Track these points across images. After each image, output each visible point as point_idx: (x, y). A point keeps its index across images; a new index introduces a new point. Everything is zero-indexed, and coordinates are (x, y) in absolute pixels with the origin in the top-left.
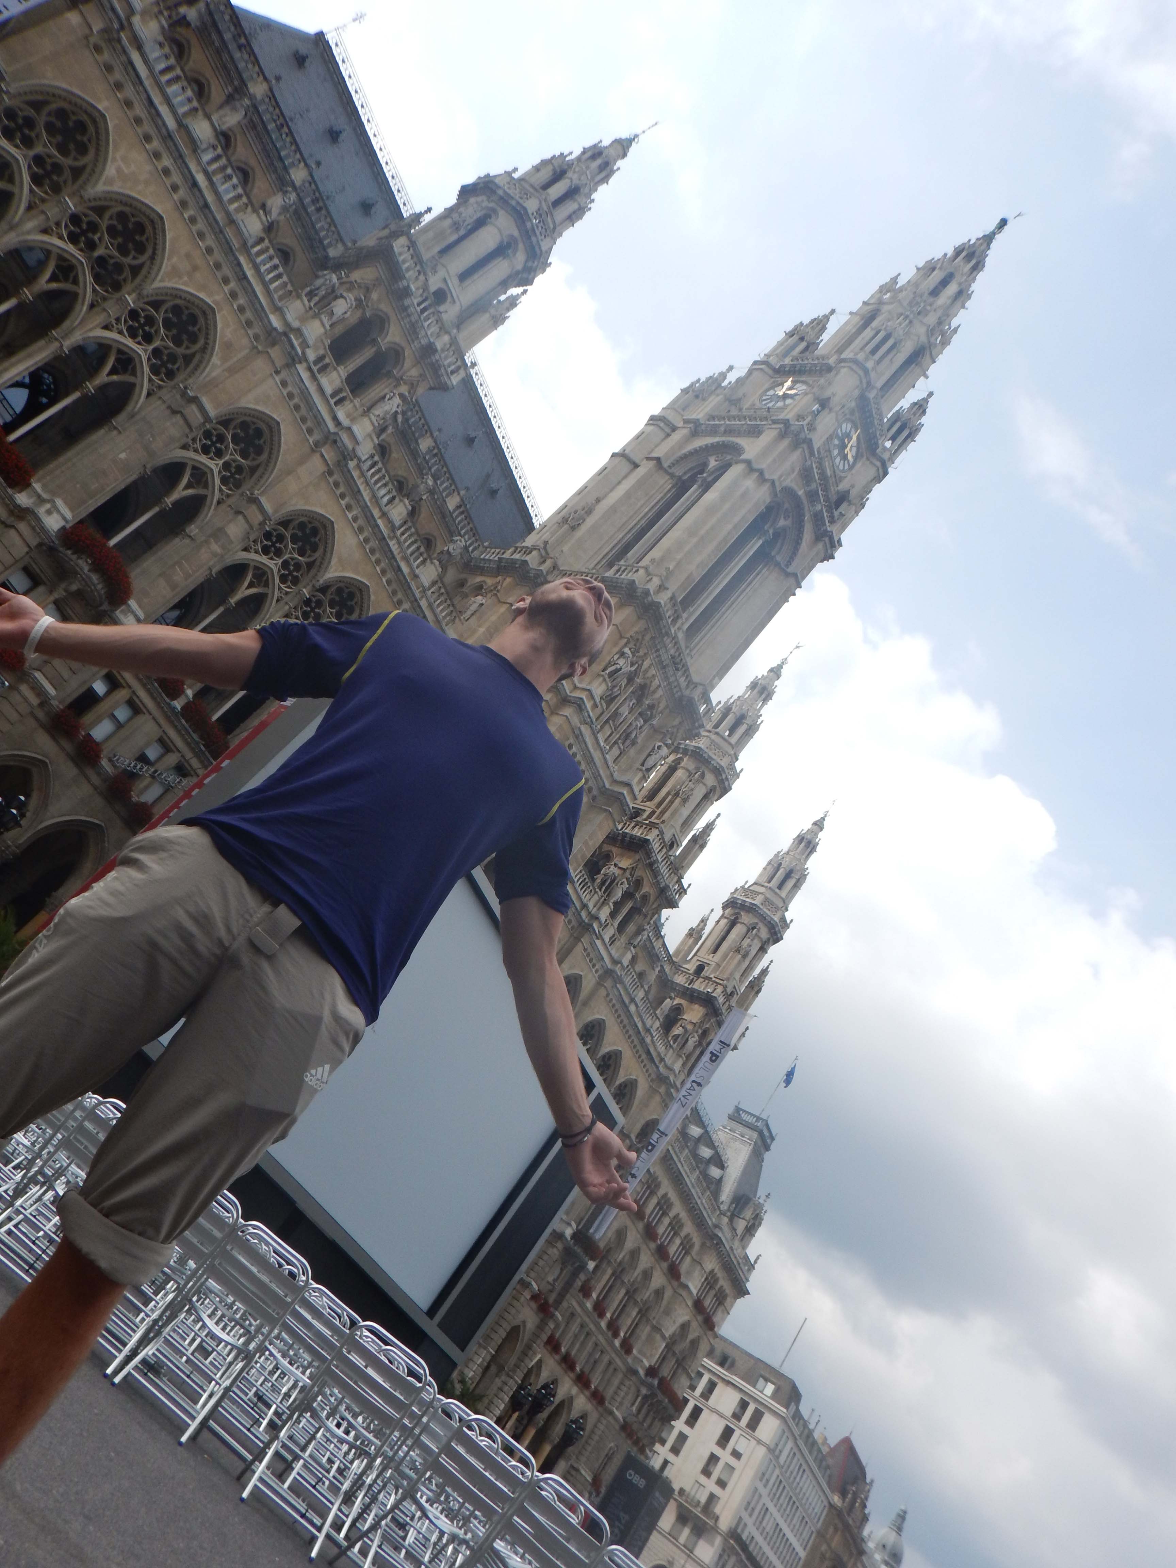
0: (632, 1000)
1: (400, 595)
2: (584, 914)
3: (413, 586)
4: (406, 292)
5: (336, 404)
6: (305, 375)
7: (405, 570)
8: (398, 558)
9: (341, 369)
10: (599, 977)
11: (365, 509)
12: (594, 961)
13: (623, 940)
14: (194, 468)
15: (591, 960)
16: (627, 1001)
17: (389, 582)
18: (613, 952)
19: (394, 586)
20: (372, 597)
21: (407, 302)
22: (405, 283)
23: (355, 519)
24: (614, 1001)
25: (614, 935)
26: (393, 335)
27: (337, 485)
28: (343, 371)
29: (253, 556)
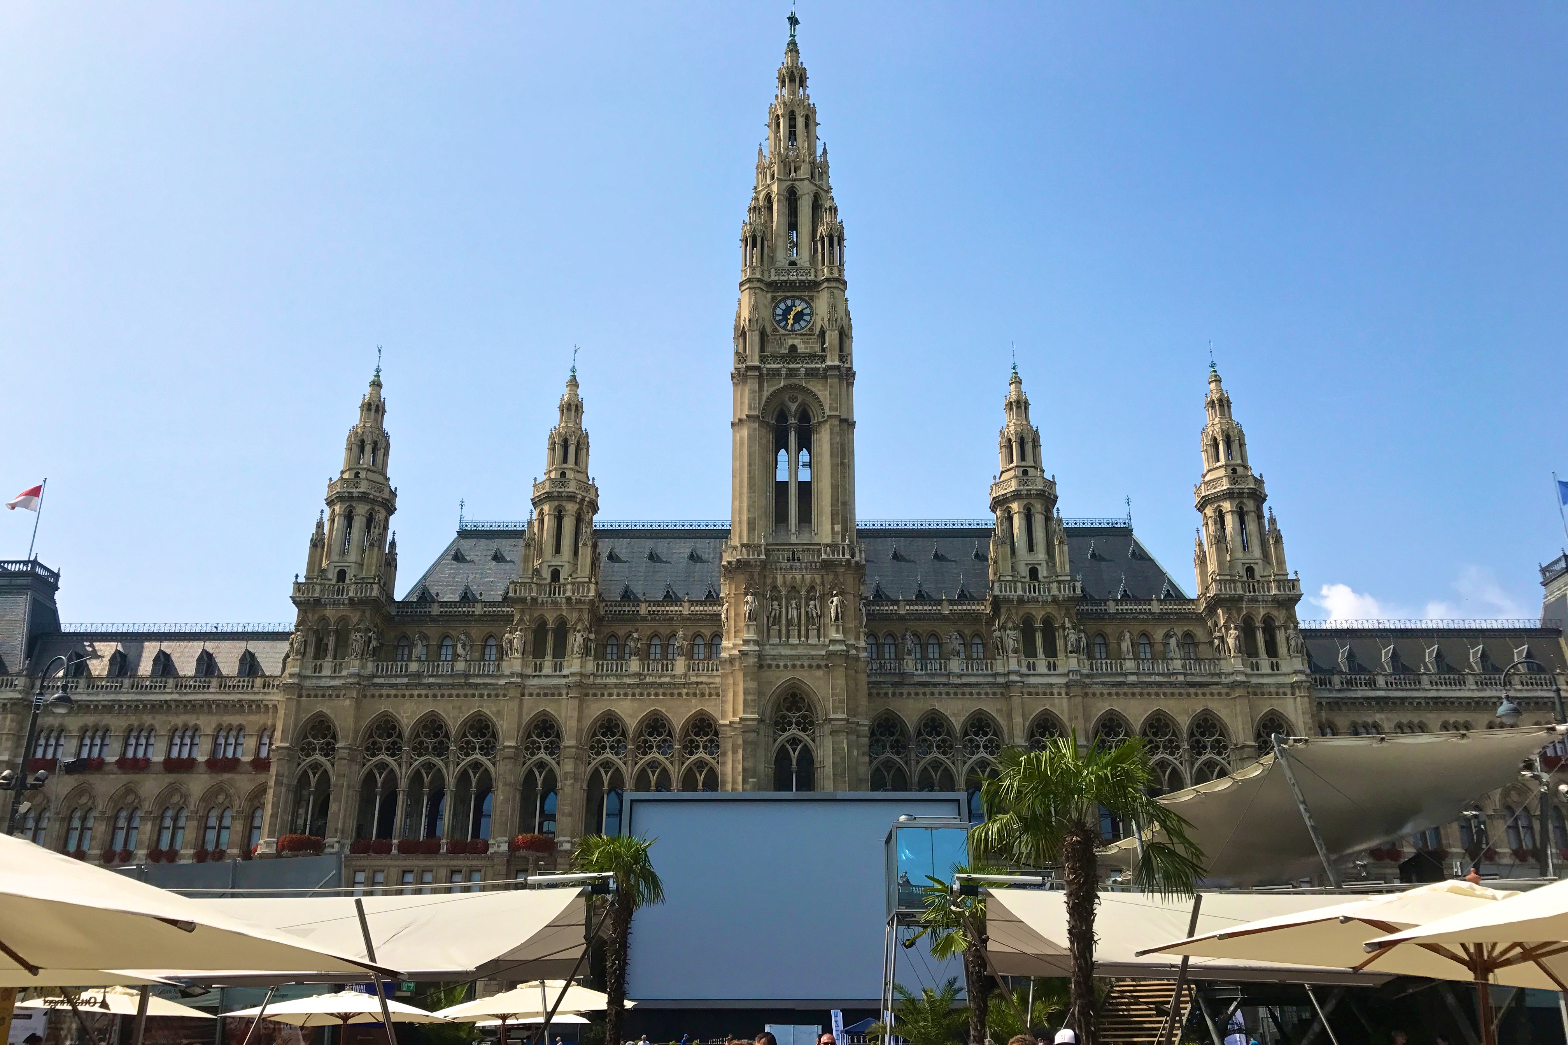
0: (1126, 675)
1: (676, 692)
2: (1000, 680)
3: (677, 680)
4: (534, 600)
5: (560, 671)
6: (535, 681)
7: (667, 680)
8: (658, 680)
9: (547, 658)
10: (1067, 694)
11: (616, 686)
12: (1048, 691)
13: (1061, 655)
14: (535, 765)
15: (1045, 694)
16: (1122, 679)
17: (664, 694)
18: (1060, 670)
19: (668, 692)
20: (663, 710)
21: (540, 601)
22: (529, 598)
23: (619, 695)
24: (1105, 692)
25: (1049, 663)
26: (551, 618)
27: (595, 695)
28: (549, 657)
29: (594, 763)
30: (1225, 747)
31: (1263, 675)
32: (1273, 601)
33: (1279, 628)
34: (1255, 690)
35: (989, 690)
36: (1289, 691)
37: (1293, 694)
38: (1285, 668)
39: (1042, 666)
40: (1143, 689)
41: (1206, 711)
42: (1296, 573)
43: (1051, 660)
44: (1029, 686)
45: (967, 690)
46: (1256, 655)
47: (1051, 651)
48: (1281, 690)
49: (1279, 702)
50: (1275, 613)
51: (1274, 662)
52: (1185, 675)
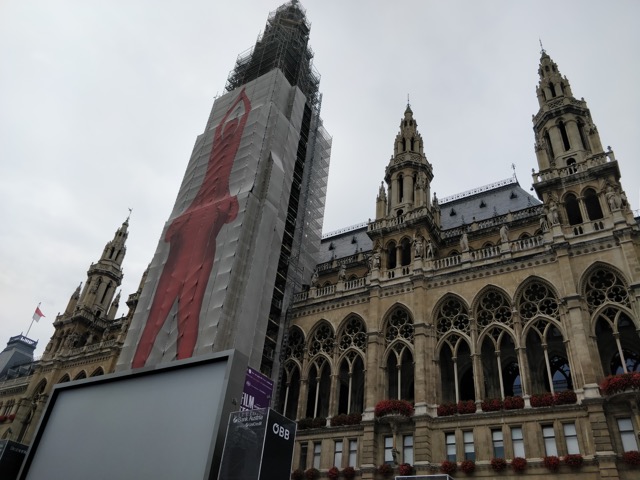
0: (463, 264)
2: (367, 289)
10: (413, 288)
12: (400, 290)
13: (413, 262)
15: (397, 291)
18: (411, 273)
24: (445, 281)
25: (404, 269)
30: (555, 306)
31: (586, 235)
32: (590, 175)
33: (600, 194)
34: (578, 250)
35: (360, 299)
36: (613, 244)
37: (618, 244)
38: (608, 225)
39: (398, 273)
40: (476, 272)
41: (533, 279)
42: (609, 148)
43: (405, 267)
44: (386, 288)
45: (345, 302)
46: (579, 220)
47: (406, 261)
48: (605, 245)
49: (605, 254)
50: (594, 184)
51: (598, 223)
52: (512, 253)
